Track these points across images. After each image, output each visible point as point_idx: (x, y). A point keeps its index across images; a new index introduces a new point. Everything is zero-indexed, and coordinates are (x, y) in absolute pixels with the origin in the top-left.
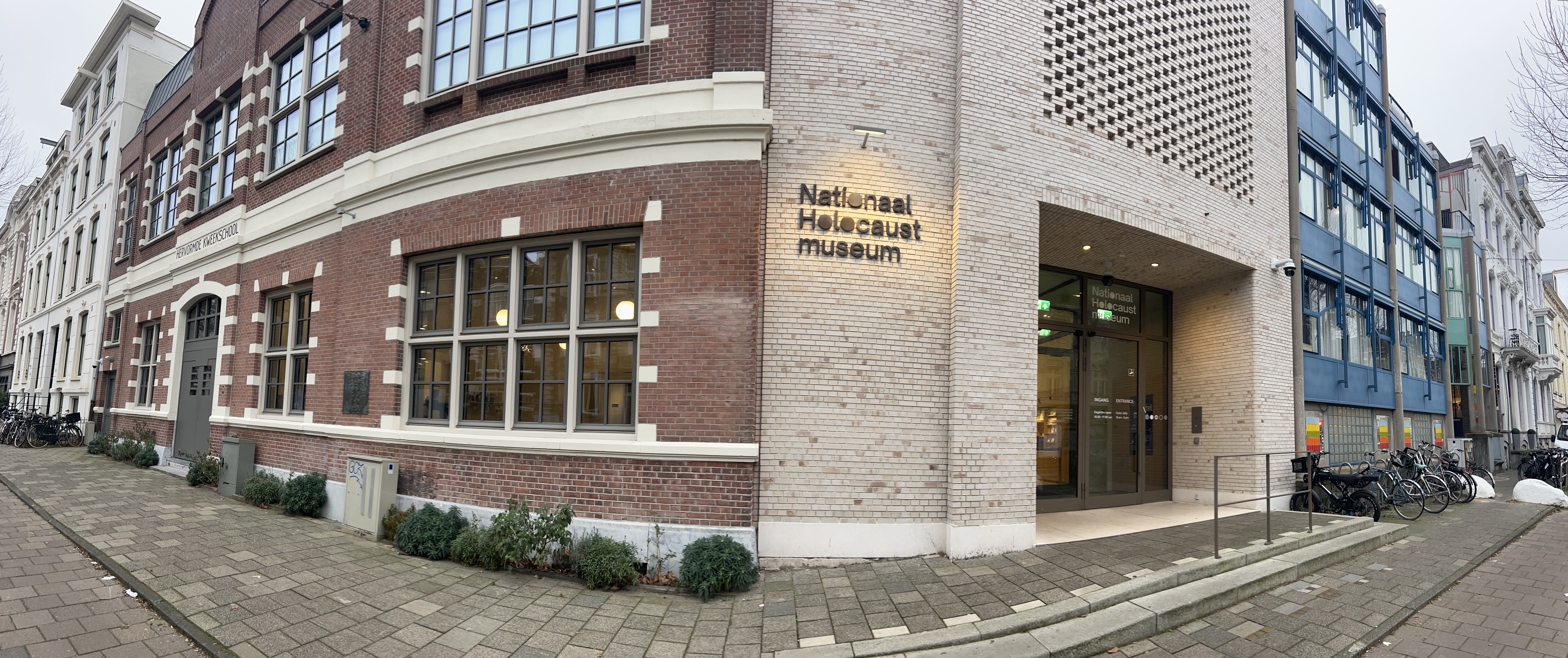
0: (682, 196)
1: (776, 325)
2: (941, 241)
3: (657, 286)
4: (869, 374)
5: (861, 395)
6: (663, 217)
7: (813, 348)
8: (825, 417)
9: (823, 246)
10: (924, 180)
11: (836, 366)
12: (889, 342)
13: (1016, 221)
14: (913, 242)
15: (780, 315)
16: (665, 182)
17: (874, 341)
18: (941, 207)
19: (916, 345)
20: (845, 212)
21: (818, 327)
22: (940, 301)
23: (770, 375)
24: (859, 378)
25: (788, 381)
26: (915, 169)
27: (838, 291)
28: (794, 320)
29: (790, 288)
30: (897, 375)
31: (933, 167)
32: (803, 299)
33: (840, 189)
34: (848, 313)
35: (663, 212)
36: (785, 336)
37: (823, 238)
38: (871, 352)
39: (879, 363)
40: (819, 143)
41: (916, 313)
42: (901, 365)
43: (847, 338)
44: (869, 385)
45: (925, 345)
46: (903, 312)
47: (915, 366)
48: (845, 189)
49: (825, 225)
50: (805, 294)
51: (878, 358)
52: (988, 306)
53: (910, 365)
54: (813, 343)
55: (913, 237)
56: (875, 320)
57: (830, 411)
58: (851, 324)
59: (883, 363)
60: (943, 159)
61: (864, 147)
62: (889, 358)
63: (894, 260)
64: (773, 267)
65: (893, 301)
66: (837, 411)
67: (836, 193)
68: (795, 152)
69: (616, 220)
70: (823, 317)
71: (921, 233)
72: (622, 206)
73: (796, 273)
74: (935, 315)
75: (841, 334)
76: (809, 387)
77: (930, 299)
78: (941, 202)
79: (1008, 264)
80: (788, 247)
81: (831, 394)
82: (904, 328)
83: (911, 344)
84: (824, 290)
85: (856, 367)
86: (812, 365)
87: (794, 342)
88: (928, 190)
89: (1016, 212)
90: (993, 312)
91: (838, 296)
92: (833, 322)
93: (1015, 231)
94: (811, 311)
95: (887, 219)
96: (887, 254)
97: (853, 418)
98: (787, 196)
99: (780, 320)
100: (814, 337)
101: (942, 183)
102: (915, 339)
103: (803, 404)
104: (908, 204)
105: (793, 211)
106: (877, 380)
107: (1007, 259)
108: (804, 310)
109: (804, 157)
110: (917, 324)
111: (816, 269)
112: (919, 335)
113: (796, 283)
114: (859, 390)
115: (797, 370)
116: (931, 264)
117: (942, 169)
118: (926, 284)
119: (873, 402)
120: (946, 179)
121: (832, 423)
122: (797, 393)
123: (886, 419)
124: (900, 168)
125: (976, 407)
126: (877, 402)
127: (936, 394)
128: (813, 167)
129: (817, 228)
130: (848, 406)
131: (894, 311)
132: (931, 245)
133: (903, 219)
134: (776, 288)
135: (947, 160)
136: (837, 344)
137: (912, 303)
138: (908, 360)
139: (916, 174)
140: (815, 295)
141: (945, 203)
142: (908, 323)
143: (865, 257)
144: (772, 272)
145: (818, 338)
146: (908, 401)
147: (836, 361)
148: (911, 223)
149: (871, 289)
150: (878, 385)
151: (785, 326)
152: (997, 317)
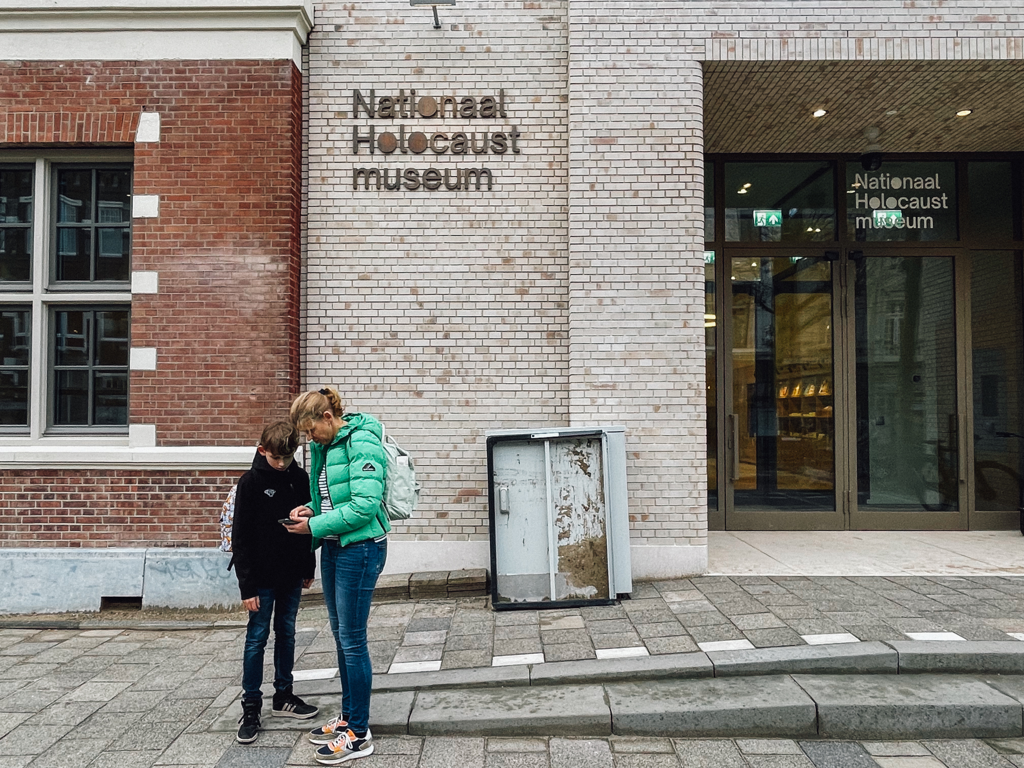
0: (188, 108)
1: (323, 291)
2: (551, 151)
3: (155, 237)
4: (453, 350)
5: (443, 379)
6: (162, 138)
7: (375, 320)
8: (393, 410)
9: (386, 177)
10: (524, 63)
11: (407, 343)
12: (479, 305)
13: (661, 102)
14: (511, 158)
15: (329, 277)
16: (165, 86)
17: (459, 306)
18: (551, 99)
19: (519, 305)
20: (415, 125)
21: (381, 291)
22: (552, 239)
23: (317, 358)
24: (439, 357)
25: (341, 365)
26: (512, 49)
27: (407, 240)
28: (349, 284)
29: (342, 240)
30: (492, 350)
31: (537, 41)
32: (359, 254)
33: (407, 93)
34: (421, 269)
35: (162, 130)
36: (336, 306)
37: (386, 166)
38: (454, 320)
39: (466, 335)
40: (376, 28)
41: (518, 261)
42: (498, 335)
43: (421, 304)
44: (453, 365)
45: (532, 306)
46: (499, 261)
47: (518, 335)
48: (413, 92)
49: (388, 146)
50: (363, 247)
51: (465, 328)
52: (621, 240)
53: (511, 335)
54: (375, 313)
55: (510, 151)
56: (459, 276)
57: (400, 402)
58: (427, 284)
59: (472, 335)
60: (551, 26)
61: (437, 27)
62: (481, 328)
63: (484, 188)
64: (318, 210)
65: (485, 246)
66: (410, 402)
67: (402, 100)
68: (345, 43)
69: (95, 136)
70: (387, 276)
71: (520, 144)
72: (104, 116)
73: (350, 217)
74: (545, 261)
75: (413, 298)
76: (371, 372)
77: (537, 239)
78: (550, 92)
79: (648, 171)
80: (337, 181)
81: (400, 380)
82: (501, 283)
83: (512, 306)
84: (388, 240)
85: (434, 343)
86: (374, 343)
87: (348, 313)
88: (530, 77)
89: (661, 87)
90: (628, 247)
91: (407, 247)
92: (401, 284)
93: (661, 117)
94: (371, 269)
95: (472, 129)
96: (473, 180)
97: (433, 410)
98: (336, 108)
99: (329, 284)
100: (375, 306)
101: (551, 63)
102: (518, 298)
103: (362, 395)
104: (502, 104)
105: (344, 130)
106: (465, 358)
107: (648, 163)
108: (362, 269)
109: (358, 50)
110: (519, 276)
111: (376, 210)
112: (523, 292)
113: (351, 232)
114: (439, 373)
115: (354, 350)
116: (537, 188)
117: (550, 41)
118: (531, 217)
119: (458, 387)
120: (557, 55)
121: (402, 417)
122: (354, 380)
123: (478, 410)
124: (488, 51)
125: (604, 387)
126: (465, 387)
127: (550, 372)
128: (370, 64)
129: (377, 151)
130: (425, 395)
131: (485, 261)
132: (537, 158)
133: (495, 126)
134: (323, 240)
135: (557, 26)
136: (407, 313)
137: (511, 246)
138: (507, 327)
139: (511, 56)
140: (375, 247)
141: (556, 92)
142: (506, 276)
143: (443, 188)
144: (318, 218)
145: (381, 306)
146: (509, 383)
147: (407, 335)
148: (507, 130)
149: (453, 232)
150: (466, 365)
151: (336, 291)
152: (635, 255)
